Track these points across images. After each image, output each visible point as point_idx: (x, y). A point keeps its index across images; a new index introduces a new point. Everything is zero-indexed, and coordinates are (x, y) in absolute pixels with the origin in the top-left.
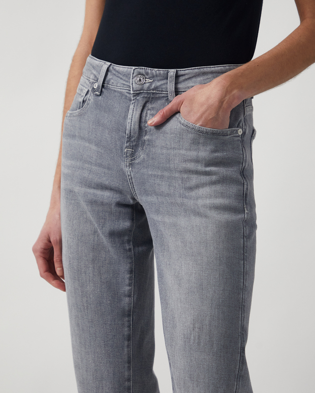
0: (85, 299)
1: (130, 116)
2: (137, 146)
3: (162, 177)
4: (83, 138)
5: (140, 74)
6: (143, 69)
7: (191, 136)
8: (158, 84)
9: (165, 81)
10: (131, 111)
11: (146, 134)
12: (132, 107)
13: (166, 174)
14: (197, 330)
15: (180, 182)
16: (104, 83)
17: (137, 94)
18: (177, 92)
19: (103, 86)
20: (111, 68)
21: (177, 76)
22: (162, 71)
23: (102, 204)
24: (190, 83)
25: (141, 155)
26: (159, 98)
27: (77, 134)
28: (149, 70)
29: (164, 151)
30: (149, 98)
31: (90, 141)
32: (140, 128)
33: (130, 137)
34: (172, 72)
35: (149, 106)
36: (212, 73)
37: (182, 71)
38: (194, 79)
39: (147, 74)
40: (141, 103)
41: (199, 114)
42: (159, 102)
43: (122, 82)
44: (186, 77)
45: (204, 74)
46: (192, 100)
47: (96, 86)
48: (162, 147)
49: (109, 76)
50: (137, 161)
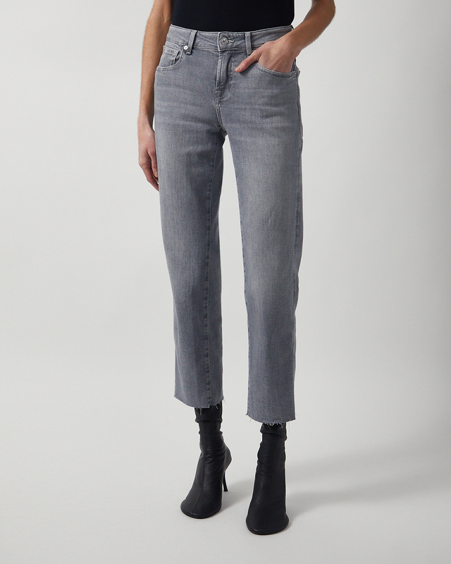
0: (180, 201)
1: (219, 68)
2: (224, 88)
3: (245, 109)
4: (178, 86)
5: (224, 36)
6: (226, 33)
7: (268, 78)
8: (239, 43)
9: (243, 41)
10: (219, 64)
11: (231, 79)
12: (220, 61)
13: (248, 107)
14: (273, 216)
15: (259, 112)
16: (193, 45)
17: (223, 52)
18: (253, 48)
19: (193, 48)
20: (198, 34)
21: (252, 37)
22: (240, 34)
23: (197, 132)
24: (261, 41)
25: (228, 95)
26: (239, 53)
27: (172, 83)
28: (231, 34)
29: (247, 91)
30: (232, 54)
31: (184, 88)
32: (227, 76)
33: (219, 83)
34: (247, 34)
35: (233, 59)
36: (274, 33)
37: (256, 33)
38: (263, 38)
39: (230, 36)
40: (227, 58)
41: (274, 62)
42: (240, 56)
43: (209, 43)
44: (258, 37)
45: (269, 34)
46: (268, 52)
47: (186, 48)
48: (245, 88)
49: (197, 40)
50: (224, 99)
